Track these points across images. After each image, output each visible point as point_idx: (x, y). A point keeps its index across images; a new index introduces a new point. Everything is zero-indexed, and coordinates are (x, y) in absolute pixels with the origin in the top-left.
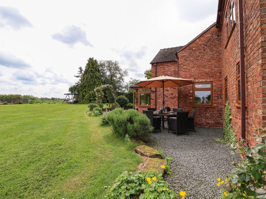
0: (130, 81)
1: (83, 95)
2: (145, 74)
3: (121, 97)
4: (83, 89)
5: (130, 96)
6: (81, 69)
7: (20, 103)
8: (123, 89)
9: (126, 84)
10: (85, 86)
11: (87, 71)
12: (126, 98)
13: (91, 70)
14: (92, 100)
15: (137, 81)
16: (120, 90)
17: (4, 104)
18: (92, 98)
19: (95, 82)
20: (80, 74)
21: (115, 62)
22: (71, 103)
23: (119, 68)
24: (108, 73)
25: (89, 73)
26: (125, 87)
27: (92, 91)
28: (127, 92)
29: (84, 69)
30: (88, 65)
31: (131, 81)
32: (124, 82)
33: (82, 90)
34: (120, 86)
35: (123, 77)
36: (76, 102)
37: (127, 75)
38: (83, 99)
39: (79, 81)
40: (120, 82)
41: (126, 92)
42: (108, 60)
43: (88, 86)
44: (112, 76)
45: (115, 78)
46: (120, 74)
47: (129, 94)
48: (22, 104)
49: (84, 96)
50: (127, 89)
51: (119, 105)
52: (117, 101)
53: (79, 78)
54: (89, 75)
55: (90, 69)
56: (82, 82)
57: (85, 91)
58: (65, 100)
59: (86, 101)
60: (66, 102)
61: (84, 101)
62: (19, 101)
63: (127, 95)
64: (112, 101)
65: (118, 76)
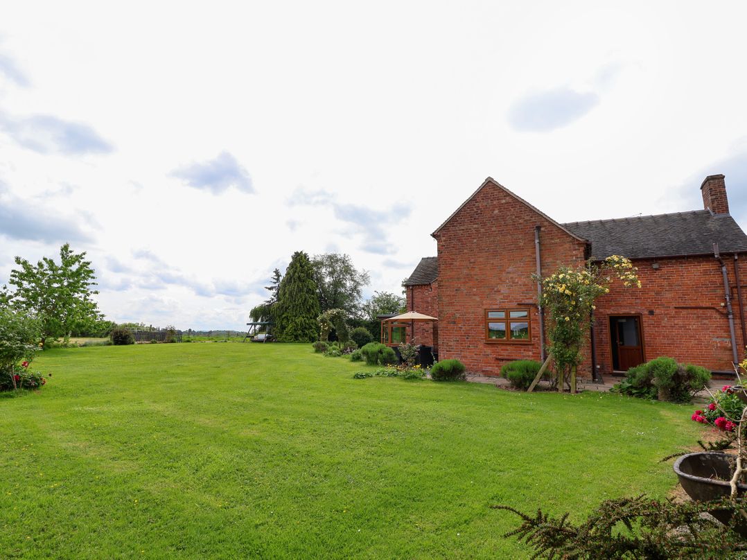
0: (374, 297)
1: (282, 325)
2: (403, 285)
3: (359, 329)
4: (283, 314)
5: (374, 327)
6: (277, 272)
7: (173, 341)
8: (360, 313)
9: (365, 303)
10: (287, 308)
11: (291, 278)
12: (368, 333)
13: (299, 277)
14: (300, 335)
15: (388, 296)
16: (352, 313)
17: (152, 343)
18: (300, 332)
19: (305, 299)
20: (275, 283)
21: (342, 256)
22: (260, 341)
23: (352, 269)
24: (328, 280)
25: (295, 282)
26: (364, 309)
27: (301, 318)
28: (368, 318)
29: (283, 273)
30: (292, 265)
31: (377, 296)
32: (360, 297)
33: (280, 316)
34: (354, 306)
35: (360, 288)
36: (268, 340)
37: (367, 284)
38: (281, 333)
39: (273, 297)
40: (354, 297)
41: (364, 318)
42: (329, 254)
43: (293, 307)
44: (338, 284)
45: (343, 290)
46: (352, 280)
47: (372, 323)
48: (175, 342)
49: (283, 328)
50: (369, 313)
51: (357, 345)
52: (353, 338)
53: (274, 291)
54: (293, 287)
55: (296, 274)
56: (279, 300)
57: (286, 317)
58: (248, 336)
59: (289, 338)
60: (249, 339)
61: (283, 336)
62: (171, 338)
63: (367, 325)
64: (344, 337)
65: (349, 284)
